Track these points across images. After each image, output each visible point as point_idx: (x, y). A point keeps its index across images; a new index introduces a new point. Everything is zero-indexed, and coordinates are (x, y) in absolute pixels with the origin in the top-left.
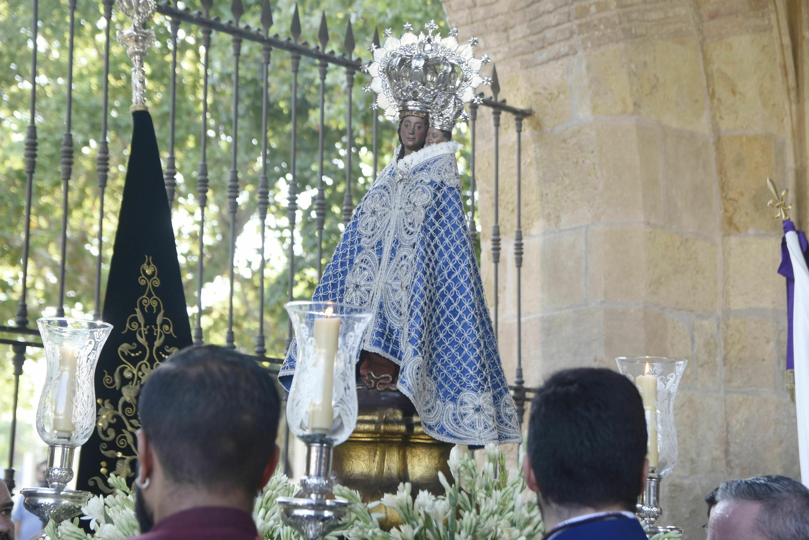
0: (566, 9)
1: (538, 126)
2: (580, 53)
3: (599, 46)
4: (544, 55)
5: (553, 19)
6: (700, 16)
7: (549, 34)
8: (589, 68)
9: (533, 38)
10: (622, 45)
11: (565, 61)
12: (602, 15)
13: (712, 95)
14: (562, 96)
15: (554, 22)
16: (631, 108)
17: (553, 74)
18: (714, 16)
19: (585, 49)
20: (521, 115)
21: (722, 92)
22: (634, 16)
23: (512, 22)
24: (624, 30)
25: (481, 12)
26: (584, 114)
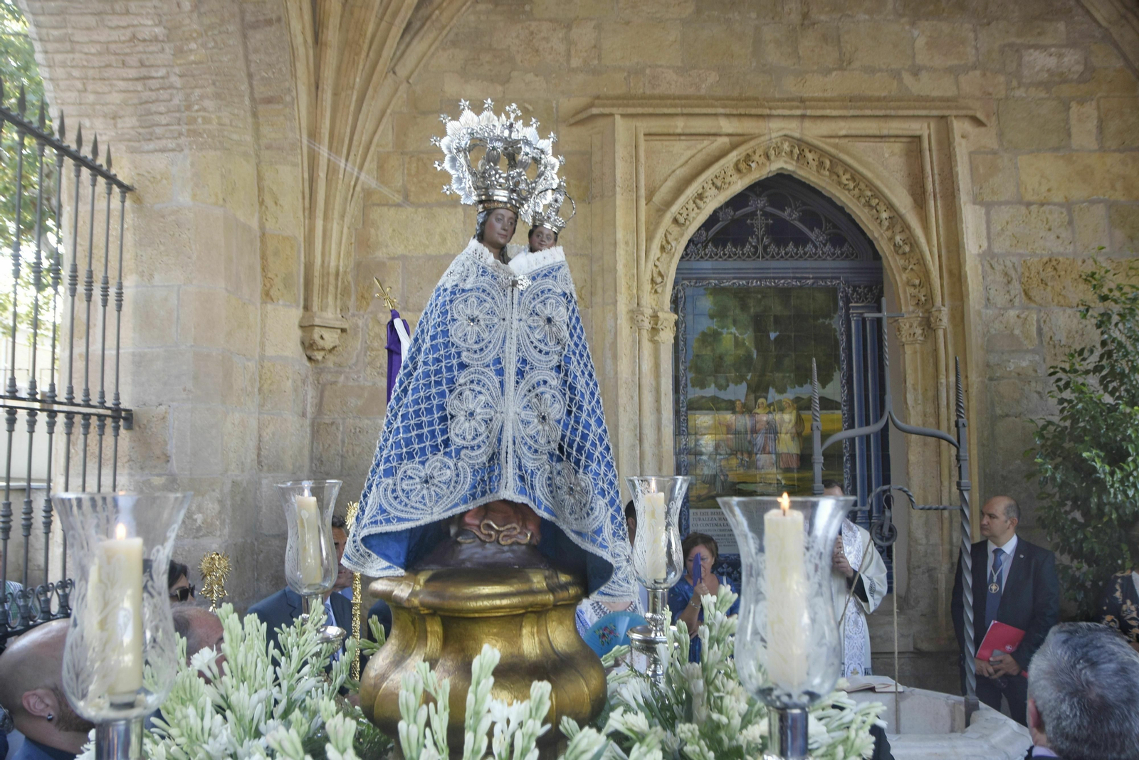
0: (178, 115)
1: (138, 200)
2: (186, 151)
3: (201, 149)
4: (151, 146)
5: (164, 120)
6: (259, 145)
7: (158, 130)
8: (192, 165)
9: (141, 130)
10: (218, 153)
11: (171, 154)
12: (207, 127)
13: (262, 203)
14: (165, 182)
15: (164, 122)
16: (221, 202)
17: (159, 163)
18: (268, 147)
19: (191, 149)
20: (125, 189)
21: (269, 201)
22: (226, 133)
23: (122, 113)
24: (220, 142)
25: (91, 98)
26: (184, 198)
